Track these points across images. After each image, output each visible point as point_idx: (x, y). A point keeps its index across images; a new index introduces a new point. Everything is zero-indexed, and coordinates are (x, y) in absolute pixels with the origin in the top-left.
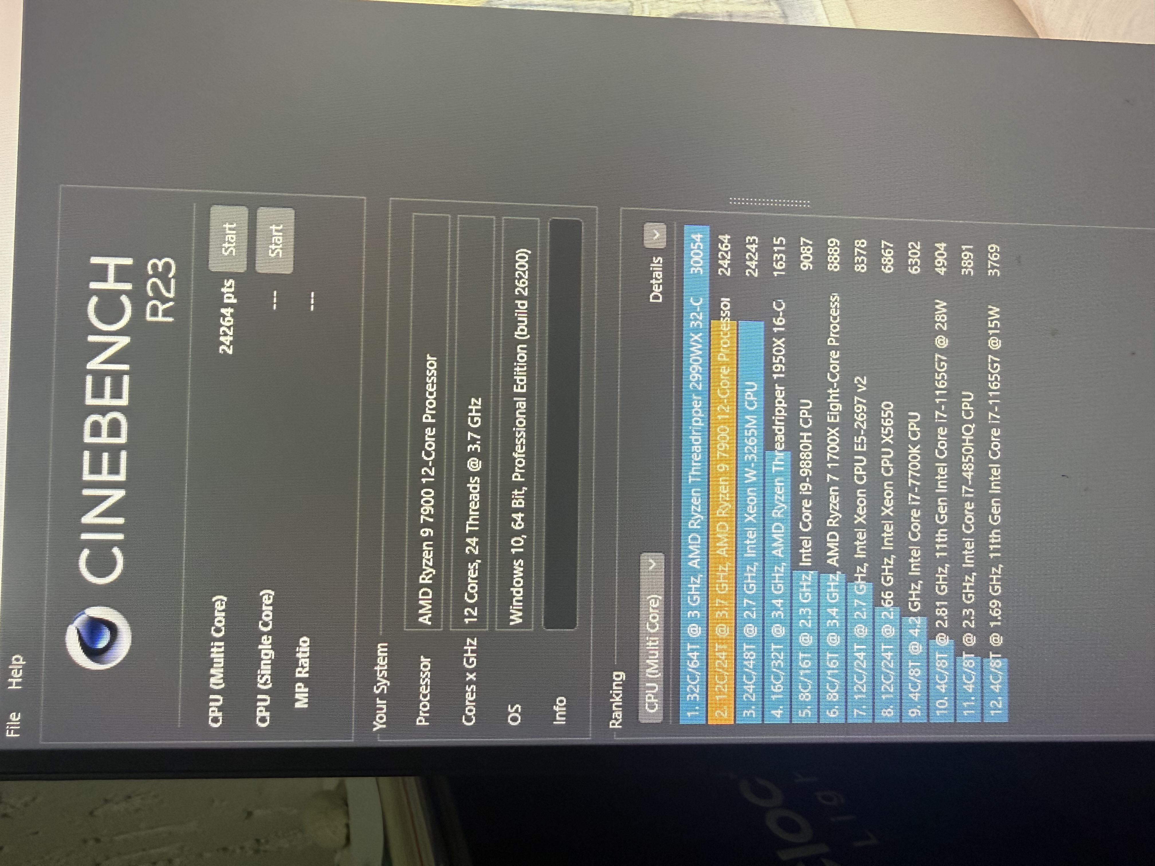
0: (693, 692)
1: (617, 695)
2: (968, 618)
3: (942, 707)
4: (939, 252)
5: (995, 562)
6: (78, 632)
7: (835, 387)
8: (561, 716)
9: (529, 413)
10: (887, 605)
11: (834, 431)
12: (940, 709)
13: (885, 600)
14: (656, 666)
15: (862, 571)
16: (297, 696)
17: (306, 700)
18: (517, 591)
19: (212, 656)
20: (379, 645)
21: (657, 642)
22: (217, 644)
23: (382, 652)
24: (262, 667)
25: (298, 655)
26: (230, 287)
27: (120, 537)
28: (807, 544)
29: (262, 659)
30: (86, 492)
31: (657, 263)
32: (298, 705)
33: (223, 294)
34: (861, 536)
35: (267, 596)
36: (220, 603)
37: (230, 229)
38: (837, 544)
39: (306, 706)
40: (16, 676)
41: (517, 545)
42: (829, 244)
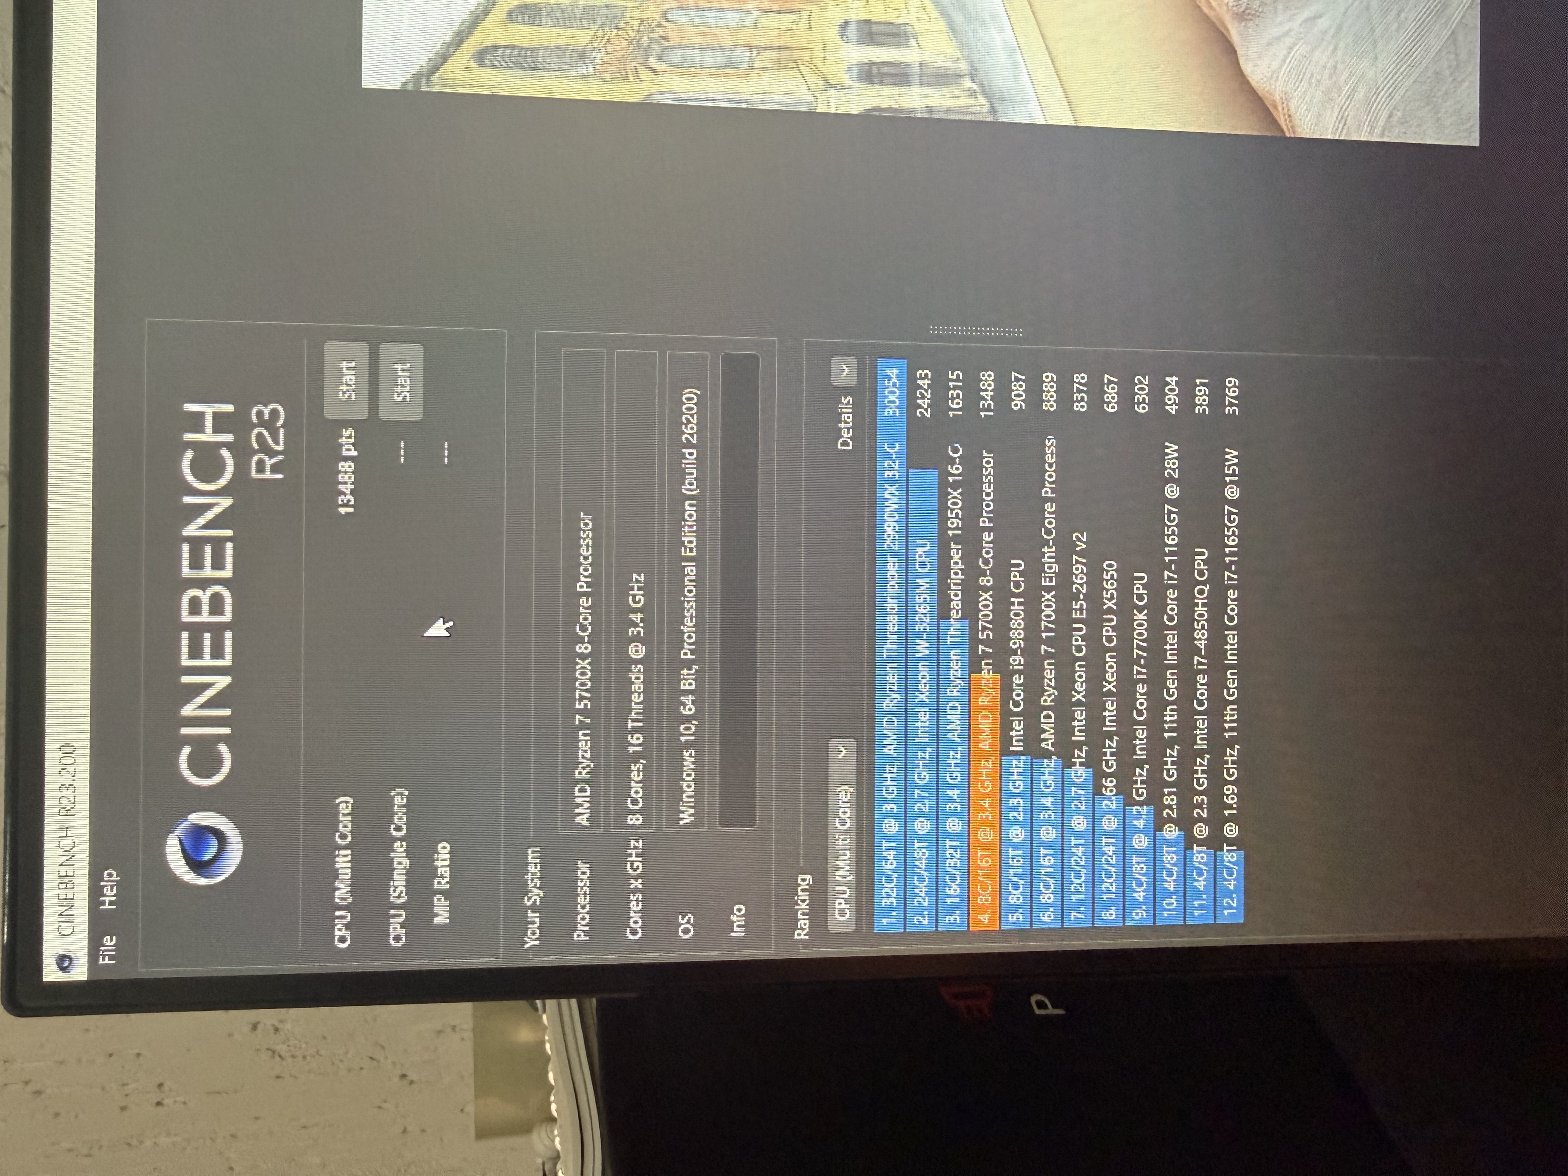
0: (888, 896)
1: (803, 901)
2: (1200, 806)
3: (1170, 907)
4: (1170, 387)
5: (1230, 743)
6: (181, 843)
7: (1051, 544)
8: (739, 926)
9: (699, 581)
10: (1109, 794)
11: (1049, 596)
12: (1169, 910)
13: (1106, 788)
14: (847, 868)
15: (1080, 755)
16: (436, 910)
17: (447, 915)
18: (688, 785)
19: (337, 866)
20: (530, 851)
21: (848, 841)
22: (342, 852)
23: (534, 858)
24: (396, 877)
25: (436, 863)
26: (350, 437)
27: (227, 731)
28: (1018, 725)
29: (395, 869)
30: (185, 680)
31: (846, 404)
32: (437, 921)
33: (341, 445)
34: (1080, 714)
35: (399, 797)
36: (345, 806)
37: (348, 369)
38: (1053, 725)
39: (448, 921)
40: (109, 893)
41: (687, 732)
42: (1044, 379)
